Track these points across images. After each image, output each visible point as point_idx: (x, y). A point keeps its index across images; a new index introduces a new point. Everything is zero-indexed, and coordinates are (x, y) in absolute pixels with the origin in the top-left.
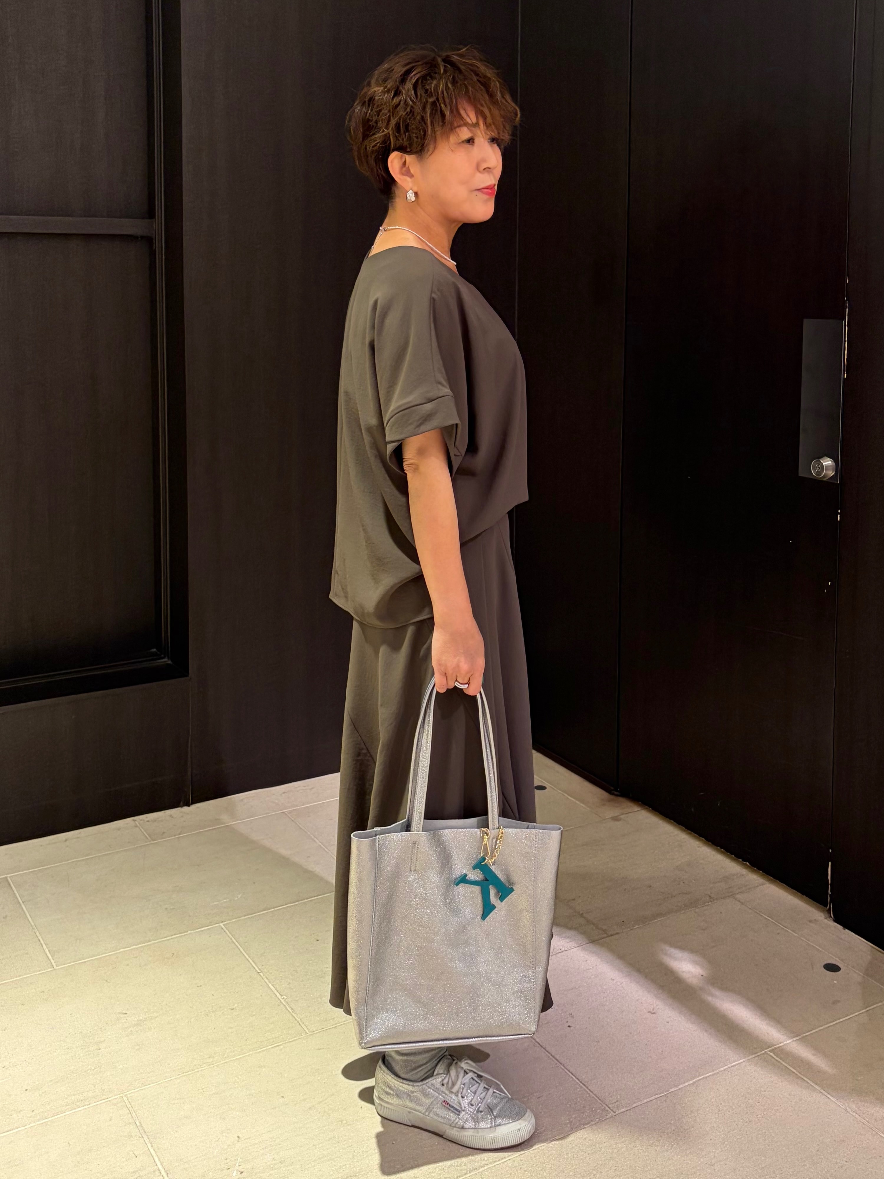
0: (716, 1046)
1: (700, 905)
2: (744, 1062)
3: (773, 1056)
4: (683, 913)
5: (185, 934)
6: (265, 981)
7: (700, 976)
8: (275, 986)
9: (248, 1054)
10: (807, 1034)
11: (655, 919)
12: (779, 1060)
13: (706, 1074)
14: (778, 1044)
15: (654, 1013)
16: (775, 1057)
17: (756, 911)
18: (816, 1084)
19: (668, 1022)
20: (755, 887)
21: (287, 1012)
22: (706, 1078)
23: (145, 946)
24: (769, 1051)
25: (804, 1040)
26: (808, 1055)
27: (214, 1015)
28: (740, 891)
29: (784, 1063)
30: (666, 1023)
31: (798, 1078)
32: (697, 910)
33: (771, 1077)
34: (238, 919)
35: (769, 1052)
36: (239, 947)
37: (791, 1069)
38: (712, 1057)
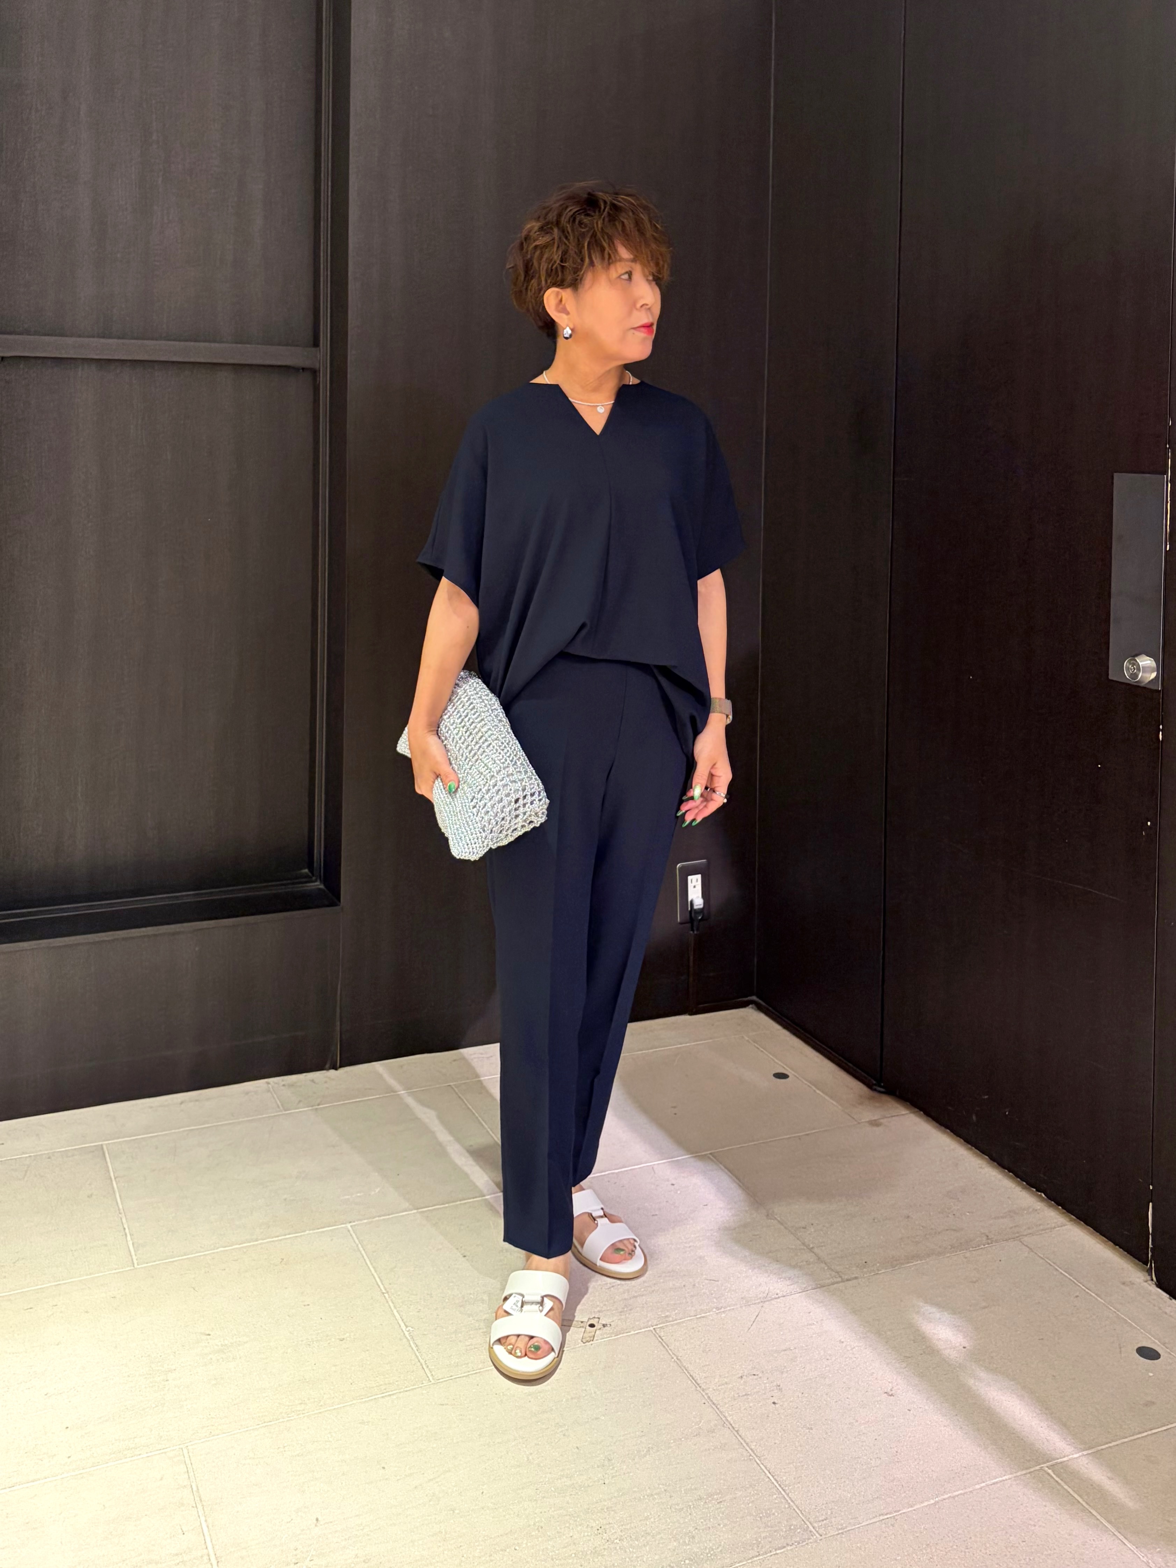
0: (973, 1452)
1: (973, 1248)
2: (1009, 1479)
3: (1052, 1474)
4: (948, 1257)
5: (303, 1234)
6: (389, 1306)
7: (961, 1347)
8: (401, 1313)
9: (351, 1403)
10: (1103, 1447)
11: (908, 1263)
12: (1060, 1481)
13: (955, 1491)
14: (1061, 1458)
15: (892, 1395)
16: (1054, 1476)
17: (1049, 1262)
18: (1110, 1522)
19: (909, 1410)
20: (1051, 1228)
21: (410, 1349)
22: (954, 1497)
23: (250, 1246)
24: (1047, 1467)
25: (1097, 1456)
26: (1103, 1477)
27: (318, 1346)
28: (1029, 1231)
29: (1066, 1487)
30: (906, 1410)
31: (1084, 1510)
32: (968, 1255)
33: (1045, 1506)
34: (370, 1220)
35: (1046, 1469)
36: (365, 1255)
37: (1076, 1496)
38: (965, 1468)
